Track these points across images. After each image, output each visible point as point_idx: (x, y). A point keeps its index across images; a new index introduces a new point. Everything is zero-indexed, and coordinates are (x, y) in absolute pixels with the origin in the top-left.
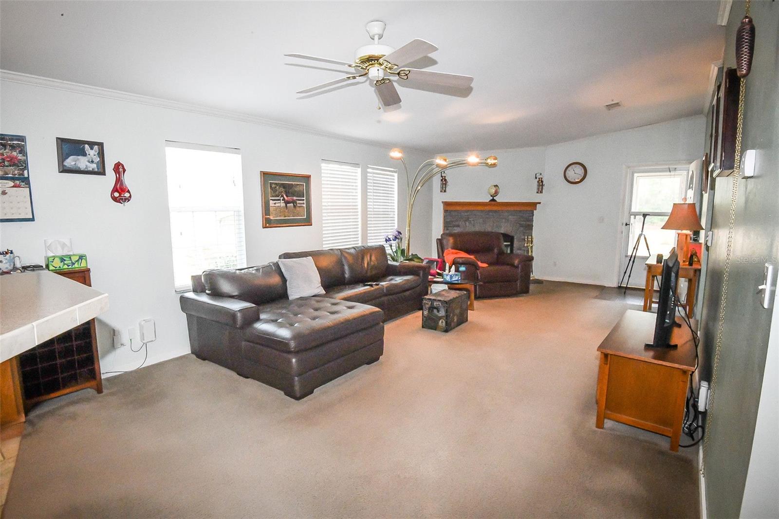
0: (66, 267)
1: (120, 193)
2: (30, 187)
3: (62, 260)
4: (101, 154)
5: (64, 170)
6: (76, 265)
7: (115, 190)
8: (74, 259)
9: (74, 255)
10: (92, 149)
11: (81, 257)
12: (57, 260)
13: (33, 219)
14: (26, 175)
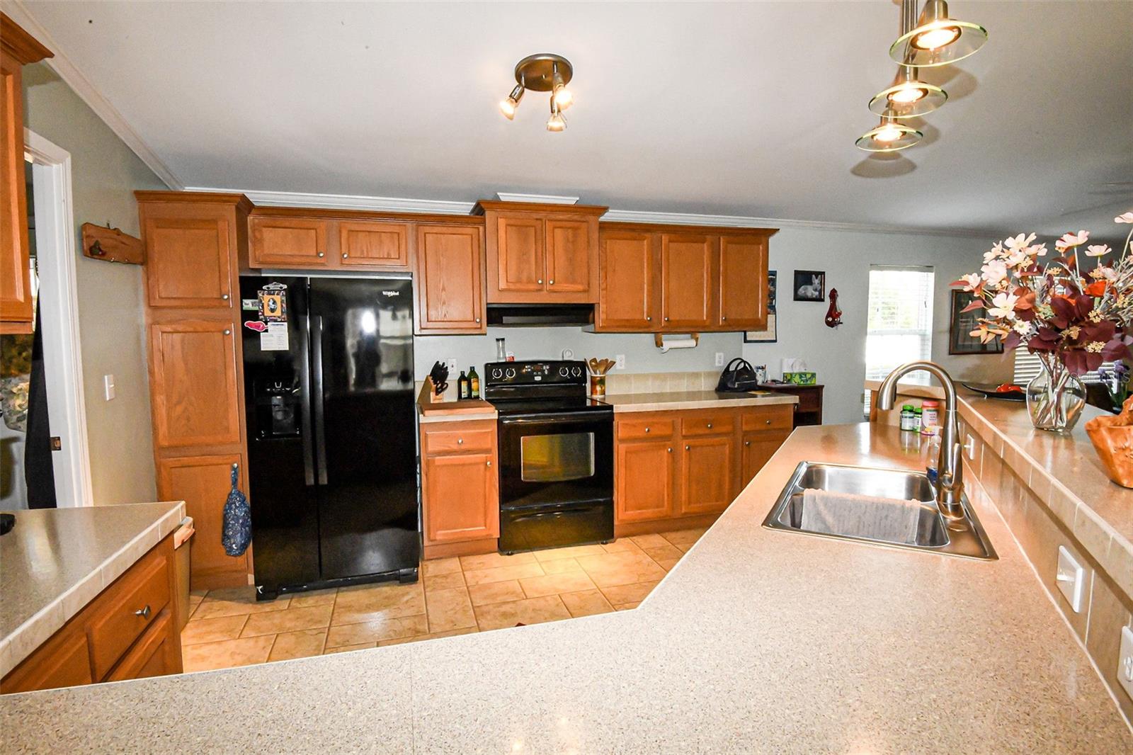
0: (802, 382)
1: (833, 318)
2: (776, 314)
3: (801, 377)
4: (822, 283)
5: (797, 298)
6: (809, 382)
7: (829, 315)
8: (809, 376)
9: (809, 373)
10: (817, 278)
11: (813, 375)
12: (798, 377)
13: (775, 341)
14: (774, 304)
